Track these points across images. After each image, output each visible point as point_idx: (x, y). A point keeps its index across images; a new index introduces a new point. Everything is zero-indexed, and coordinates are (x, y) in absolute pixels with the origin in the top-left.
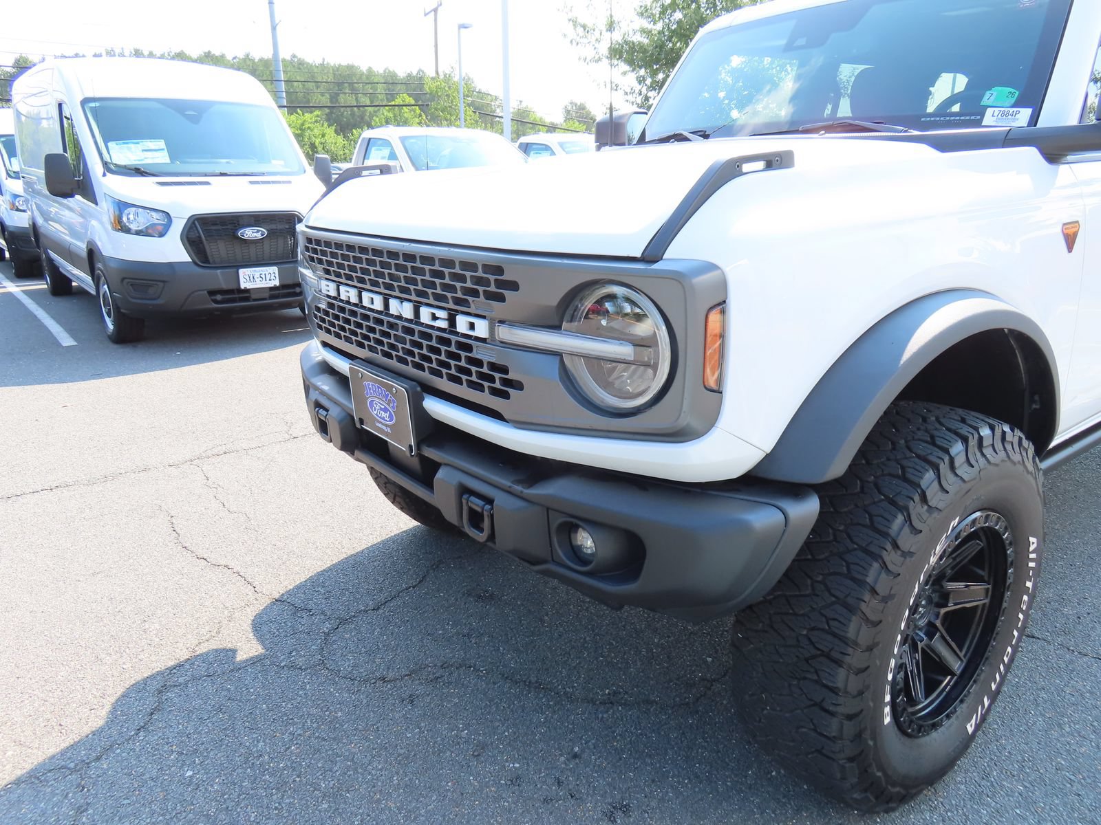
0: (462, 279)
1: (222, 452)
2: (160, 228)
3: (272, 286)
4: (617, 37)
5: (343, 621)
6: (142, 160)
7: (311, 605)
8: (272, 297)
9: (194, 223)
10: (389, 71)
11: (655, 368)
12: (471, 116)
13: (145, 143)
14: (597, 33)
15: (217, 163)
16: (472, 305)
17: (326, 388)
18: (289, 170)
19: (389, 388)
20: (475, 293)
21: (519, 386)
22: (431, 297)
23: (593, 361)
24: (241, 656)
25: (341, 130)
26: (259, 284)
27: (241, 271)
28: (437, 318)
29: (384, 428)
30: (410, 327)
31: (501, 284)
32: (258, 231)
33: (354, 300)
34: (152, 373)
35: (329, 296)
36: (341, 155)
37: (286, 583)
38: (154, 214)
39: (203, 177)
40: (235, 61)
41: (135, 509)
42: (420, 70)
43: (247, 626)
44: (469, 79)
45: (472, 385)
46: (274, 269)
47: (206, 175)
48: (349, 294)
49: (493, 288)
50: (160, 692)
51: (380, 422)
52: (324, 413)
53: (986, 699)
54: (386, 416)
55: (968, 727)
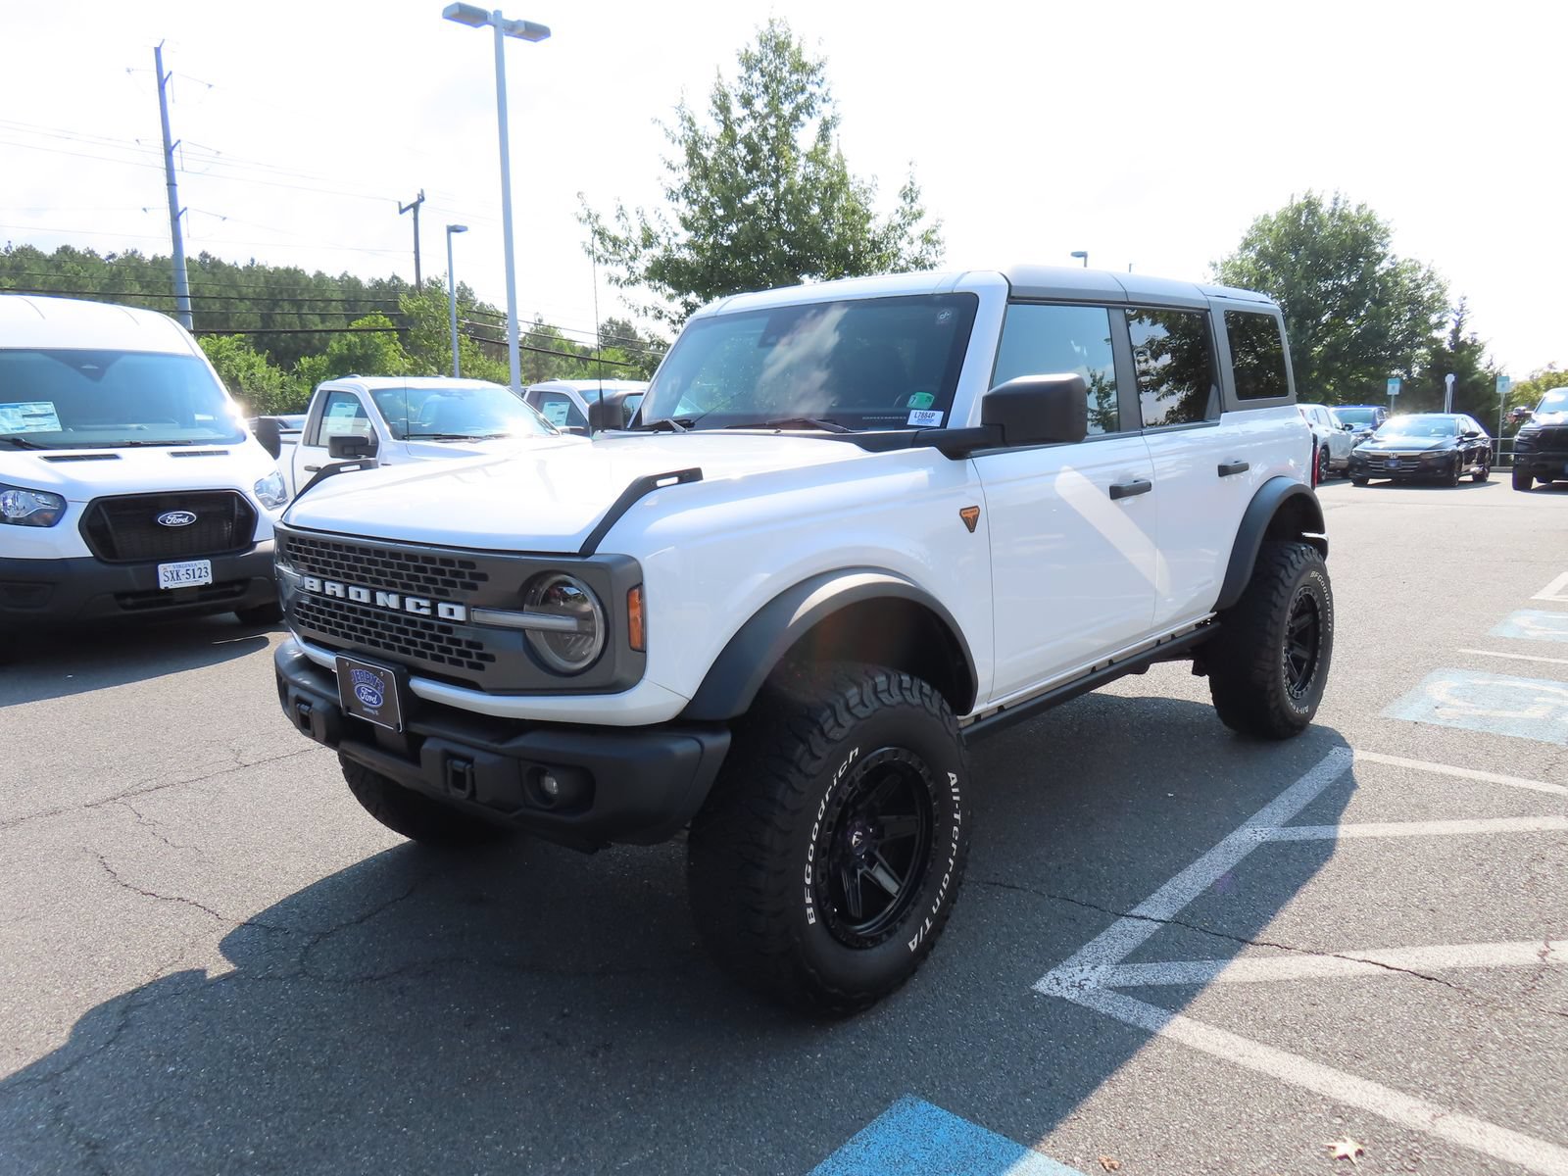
0: (442, 572)
1: (153, 787)
2: (50, 515)
3: (203, 584)
4: (657, 252)
5: (323, 935)
6: (22, 428)
7: (285, 924)
8: (202, 599)
9: (97, 507)
10: (348, 277)
11: (593, 634)
12: (467, 346)
13: (26, 407)
14: (631, 248)
15: (126, 429)
16: (451, 594)
17: (307, 682)
18: (222, 436)
19: (377, 672)
20: (453, 584)
21: (490, 658)
22: (416, 589)
23: (550, 634)
24: (211, 975)
25: (277, 359)
26: (185, 582)
27: (161, 567)
28: (422, 607)
29: (372, 711)
30: (398, 615)
31: (473, 576)
32: (184, 516)
33: (340, 594)
34: (38, 703)
35: (312, 592)
36: (277, 394)
37: (254, 908)
38: (41, 498)
39: (109, 448)
40: (111, 260)
41: (53, 854)
42: (394, 277)
43: (214, 949)
44: (466, 288)
45: (453, 662)
46: (207, 563)
47: (111, 446)
48: (335, 589)
49: (467, 580)
50: (124, 1012)
51: (368, 707)
52: (307, 708)
53: (927, 921)
54: (374, 699)
55: (910, 944)
